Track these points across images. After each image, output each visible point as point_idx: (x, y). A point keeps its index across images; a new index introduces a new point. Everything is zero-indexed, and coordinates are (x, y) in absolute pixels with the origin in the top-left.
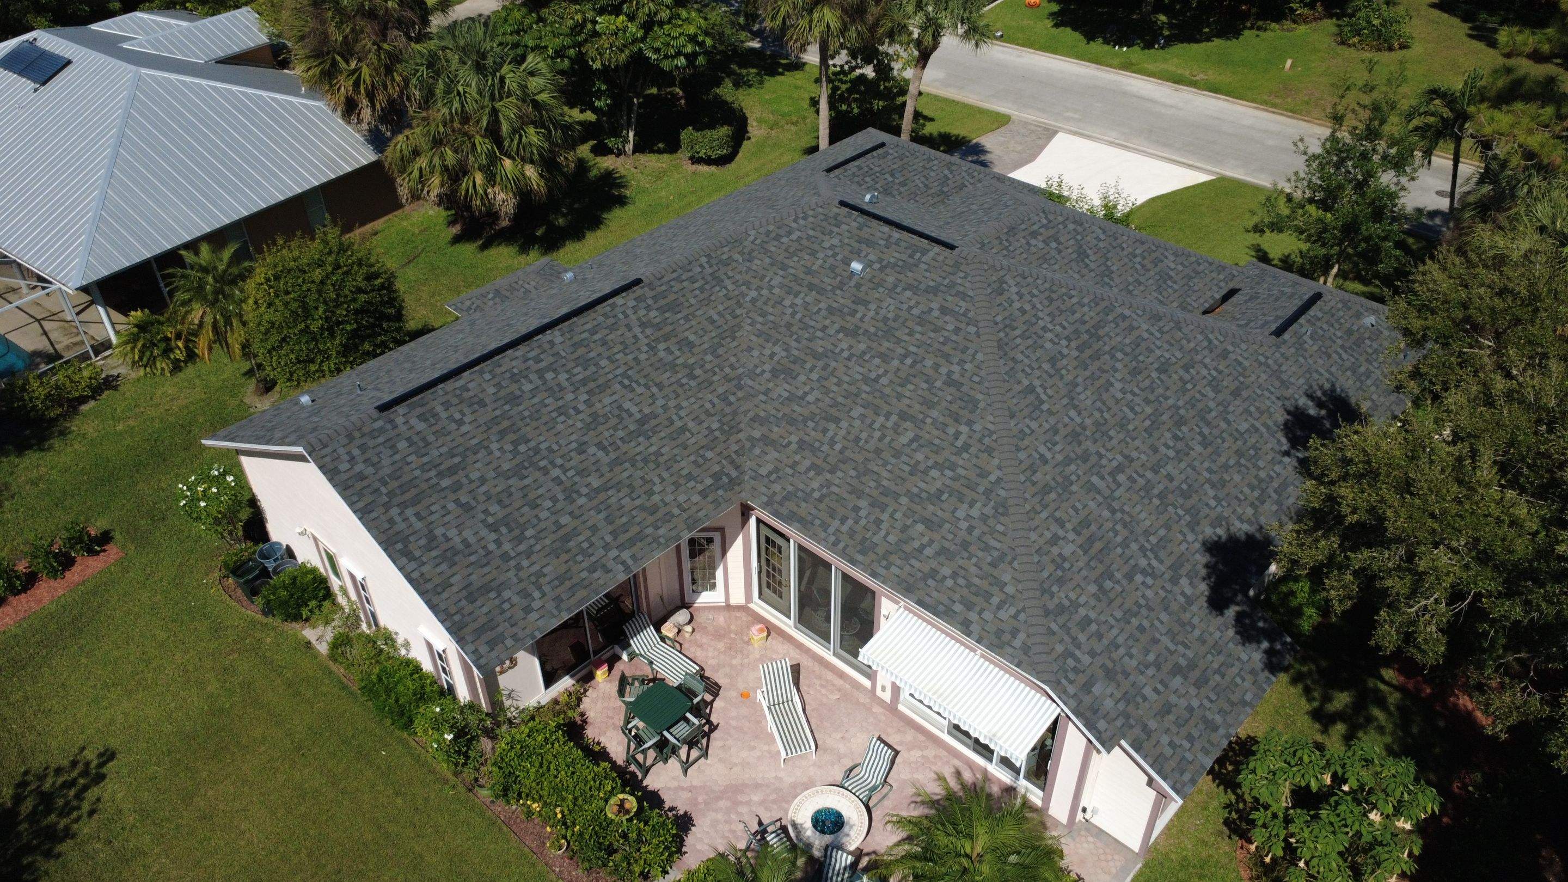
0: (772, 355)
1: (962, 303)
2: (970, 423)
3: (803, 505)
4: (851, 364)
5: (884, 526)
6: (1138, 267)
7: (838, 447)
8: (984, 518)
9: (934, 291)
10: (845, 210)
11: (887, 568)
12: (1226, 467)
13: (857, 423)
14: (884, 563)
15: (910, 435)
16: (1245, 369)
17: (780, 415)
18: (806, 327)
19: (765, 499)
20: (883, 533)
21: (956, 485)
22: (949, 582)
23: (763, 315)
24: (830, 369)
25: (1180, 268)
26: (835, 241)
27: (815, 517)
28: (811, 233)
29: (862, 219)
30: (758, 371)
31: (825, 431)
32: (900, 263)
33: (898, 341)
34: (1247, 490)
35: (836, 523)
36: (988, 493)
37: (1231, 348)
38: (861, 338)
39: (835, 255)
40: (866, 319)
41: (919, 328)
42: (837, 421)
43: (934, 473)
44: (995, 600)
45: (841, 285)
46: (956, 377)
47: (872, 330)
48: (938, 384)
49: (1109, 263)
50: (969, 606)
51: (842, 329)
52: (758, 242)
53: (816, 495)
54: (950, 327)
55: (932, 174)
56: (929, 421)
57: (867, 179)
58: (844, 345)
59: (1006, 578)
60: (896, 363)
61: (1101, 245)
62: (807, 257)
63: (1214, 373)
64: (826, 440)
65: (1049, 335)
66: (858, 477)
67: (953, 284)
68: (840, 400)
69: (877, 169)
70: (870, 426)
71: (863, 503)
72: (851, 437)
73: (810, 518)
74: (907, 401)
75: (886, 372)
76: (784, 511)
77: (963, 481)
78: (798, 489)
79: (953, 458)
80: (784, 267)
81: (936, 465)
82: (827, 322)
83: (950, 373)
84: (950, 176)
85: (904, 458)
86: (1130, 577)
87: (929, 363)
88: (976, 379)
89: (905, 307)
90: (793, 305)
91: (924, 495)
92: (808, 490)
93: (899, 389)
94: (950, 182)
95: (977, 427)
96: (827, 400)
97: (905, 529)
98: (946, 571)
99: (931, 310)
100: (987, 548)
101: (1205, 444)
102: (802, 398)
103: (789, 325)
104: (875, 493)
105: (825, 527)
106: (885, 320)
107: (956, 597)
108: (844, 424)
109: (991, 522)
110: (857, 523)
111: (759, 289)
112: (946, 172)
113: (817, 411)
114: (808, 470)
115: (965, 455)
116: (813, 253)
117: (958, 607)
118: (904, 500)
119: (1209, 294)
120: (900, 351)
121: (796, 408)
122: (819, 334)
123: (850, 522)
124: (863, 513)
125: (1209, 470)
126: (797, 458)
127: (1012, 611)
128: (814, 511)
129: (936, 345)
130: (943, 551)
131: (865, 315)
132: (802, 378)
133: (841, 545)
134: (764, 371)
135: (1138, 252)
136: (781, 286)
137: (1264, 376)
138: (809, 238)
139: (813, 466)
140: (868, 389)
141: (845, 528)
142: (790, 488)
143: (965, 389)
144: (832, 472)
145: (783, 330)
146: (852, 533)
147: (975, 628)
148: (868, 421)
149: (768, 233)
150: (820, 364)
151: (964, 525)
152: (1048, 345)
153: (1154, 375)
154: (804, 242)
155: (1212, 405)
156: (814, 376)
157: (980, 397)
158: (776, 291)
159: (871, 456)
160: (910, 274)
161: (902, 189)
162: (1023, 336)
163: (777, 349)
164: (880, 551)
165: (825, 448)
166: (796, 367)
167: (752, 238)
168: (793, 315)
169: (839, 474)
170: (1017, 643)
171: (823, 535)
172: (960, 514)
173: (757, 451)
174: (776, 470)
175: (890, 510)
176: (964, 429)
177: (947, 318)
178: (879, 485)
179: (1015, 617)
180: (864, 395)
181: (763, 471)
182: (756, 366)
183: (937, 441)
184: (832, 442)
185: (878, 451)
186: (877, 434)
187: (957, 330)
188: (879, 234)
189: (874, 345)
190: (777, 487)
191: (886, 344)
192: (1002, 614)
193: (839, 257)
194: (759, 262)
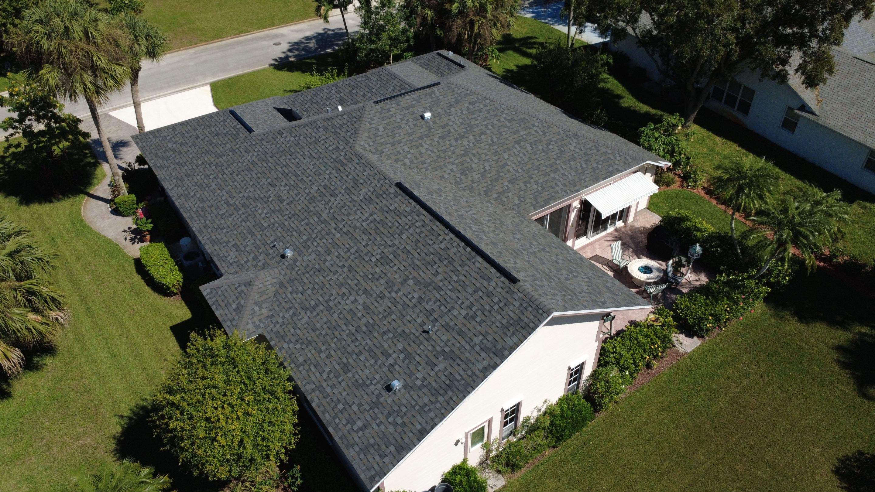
0: (452, 170)
1: (472, 97)
2: (533, 125)
3: (542, 195)
4: (479, 146)
5: (566, 173)
7: (520, 170)
8: (577, 143)
9: (457, 102)
10: (382, 104)
11: (585, 182)
13: (511, 158)
14: (583, 181)
15: (528, 145)
17: (490, 183)
18: (445, 151)
19: (532, 208)
20: (569, 175)
21: (560, 144)
22: (600, 166)
23: (424, 163)
24: (476, 154)
26: (399, 117)
27: (550, 194)
28: (385, 122)
29: (393, 101)
30: (458, 180)
31: (509, 171)
32: (433, 103)
33: (477, 125)
35: (557, 188)
36: (567, 136)
38: (466, 136)
39: (408, 121)
40: (456, 129)
41: (475, 116)
42: (506, 164)
43: (550, 147)
44: (612, 157)
45: (430, 128)
46: (508, 118)
47: (464, 130)
48: (508, 125)
50: (611, 165)
51: (456, 140)
52: (371, 144)
53: (540, 188)
54: (482, 106)
56: (524, 136)
58: (466, 143)
59: (605, 150)
60: (488, 132)
62: (400, 131)
64: (514, 173)
66: (539, 171)
67: (460, 95)
68: (495, 158)
70: (515, 155)
71: (552, 175)
72: (518, 164)
73: (550, 196)
74: (510, 138)
75: (491, 136)
76: (542, 203)
77: (558, 141)
78: (534, 193)
79: (546, 138)
80: (399, 142)
81: (548, 144)
82: (448, 142)
83: (505, 118)
85: (538, 152)
87: (495, 122)
88: (513, 113)
89: (459, 114)
90: (427, 150)
91: (559, 155)
92: (536, 190)
93: (503, 137)
95: (537, 124)
96: (493, 163)
97: (571, 168)
98: (595, 165)
99: (468, 107)
100: (590, 149)
102: (486, 171)
103: (439, 157)
104: (550, 169)
105: (557, 192)
106: (461, 123)
107: (606, 167)
108: (509, 163)
109: (580, 142)
110: (560, 181)
111: (405, 157)
113: (496, 169)
114: (526, 186)
115: (548, 134)
116: (400, 127)
117: (610, 169)
118: (558, 162)
120: (483, 127)
121: (489, 175)
122: (452, 148)
123: (559, 183)
124: (557, 177)
126: (517, 186)
127: (617, 155)
128: (547, 193)
129: (487, 115)
130: (586, 162)
131: (454, 129)
132: (474, 166)
133: (568, 191)
134: (460, 178)
136: (411, 148)
138: (388, 124)
139: (525, 183)
140: (495, 147)
141: (561, 187)
142: (531, 196)
143: (516, 118)
144: (532, 178)
145: (439, 160)
146: (564, 185)
147: (620, 168)
148: (513, 154)
149: (369, 137)
150: (471, 156)
151: (578, 150)
154: (388, 127)
156: (476, 161)
157: (523, 116)
158: (412, 151)
159: (531, 162)
160: (442, 103)
163: (450, 167)
164: (577, 180)
165: (518, 175)
166: (466, 165)
167: (366, 145)
168: (432, 151)
169: (534, 176)
170: (630, 160)
171: (560, 195)
172: (573, 149)
173: (505, 199)
174: (519, 197)
175: (560, 168)
176: (535, 128)
177: (477, 105)
178: (546, 166)
179: (620, 156)
180: (498, 150)
181: (517, 202)
182: (455, 179)
183: (536, 139)
184: (517, 171)
185: (530, 159)
186: (521, 155)
187: (485, 105)
188: (408, 101)
189: (473, 133)
190: (528, 201)
191: (476, 130)
192: (618, 158)
193: (411, 120)
194: (387, 150)
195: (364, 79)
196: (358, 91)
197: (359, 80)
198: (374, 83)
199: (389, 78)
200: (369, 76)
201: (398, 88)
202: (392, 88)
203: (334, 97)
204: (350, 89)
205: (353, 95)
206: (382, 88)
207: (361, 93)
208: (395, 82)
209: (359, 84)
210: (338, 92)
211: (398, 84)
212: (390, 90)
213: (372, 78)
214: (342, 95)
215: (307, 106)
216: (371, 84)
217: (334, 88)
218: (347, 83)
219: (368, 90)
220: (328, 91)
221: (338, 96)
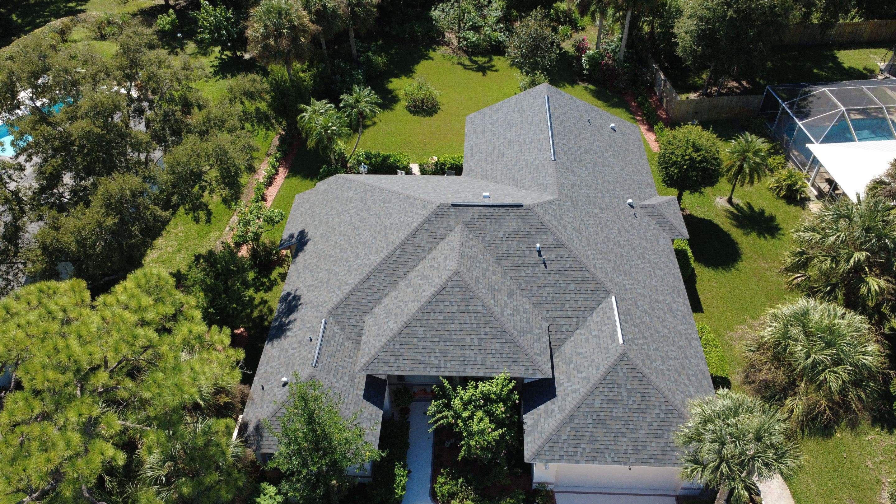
6: (401, 304)
12: (320, 259)
16: (329, 293)
25: (386, 327)
34: (310, 261)
37: (339, 293)
49: (412, 289)
55: (586, 364)
57: (599, 319)
61: (421, 291)
63: (339, 277)
65: (398, 217)
69: (604, 328)
84: (580, 376)
86: (332, 207)
94: (575, 372)
101: (331, 256)
112: (584, 374)
119: (367, 334)
125: (324, 252)
135: (406, 309)
137: (321, 300)
152: (396, 215)
153: (358, 251)
155: (334, 268)
161: (583, 337)
162: (405, 208)
195: (480, 286)
196: (493, 283)
197: (483, 291)
198: (477, 271)
199: (466, 258)
200: (474, 281)
201: (471, 243)
202: (473, 249)
203: (512, 306)
204: (496, 293)
205: (500, 285)
206: (478, 259)
207: (493, 277)
208: (467, 250)
209: (487, 286)
210: (506, 304)
211: (467, 245)
212: (476, 250)
213: (474, 277)
214: (506, 299)
215: (537, 331)
216: (481, 274)
217: (505, 314)
218: (493, 302)
219: (487, 273)
220: (512, 318)
221: (509, 302)
